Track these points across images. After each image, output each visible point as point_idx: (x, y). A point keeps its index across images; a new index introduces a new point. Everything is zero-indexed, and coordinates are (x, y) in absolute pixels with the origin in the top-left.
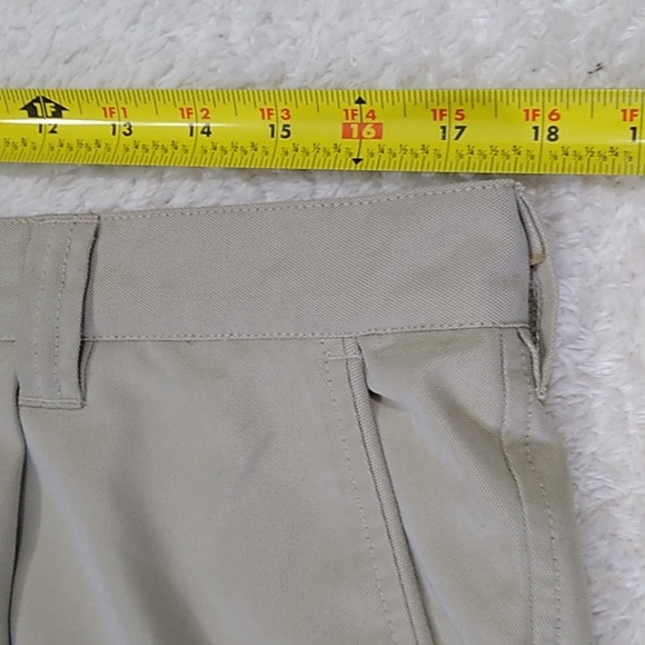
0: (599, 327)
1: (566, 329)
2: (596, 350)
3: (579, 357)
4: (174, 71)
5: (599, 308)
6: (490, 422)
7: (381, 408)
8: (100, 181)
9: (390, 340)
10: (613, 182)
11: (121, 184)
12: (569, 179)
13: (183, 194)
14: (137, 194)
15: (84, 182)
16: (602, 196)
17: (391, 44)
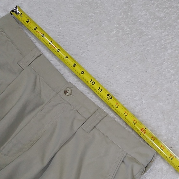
0: (150, 174)
1: (147, 172)
2: (148, 176)
3: (146, 175)
4: (127, 106)
5: (152, 172)
6: (134, 174)
7: (123, 163)
8: (109, 110)
9: (131, 157)
10: (164, 160)
11: (111, 112)
12: (160, 156)
13: (117, 119)
14: (112, 115)
15: (107, 108)
16: (162, 160)
17: (153, 125)
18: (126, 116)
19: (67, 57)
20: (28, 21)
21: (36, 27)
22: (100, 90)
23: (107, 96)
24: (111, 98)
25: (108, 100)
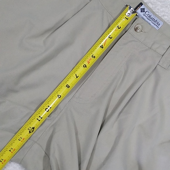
18: (10, 151)
19: (77, 77)
20: (119, 28)
21: (112, 37)
22: (39, 119)
23: (33, 127)
24: (30, 132)
25: (28, 129)
